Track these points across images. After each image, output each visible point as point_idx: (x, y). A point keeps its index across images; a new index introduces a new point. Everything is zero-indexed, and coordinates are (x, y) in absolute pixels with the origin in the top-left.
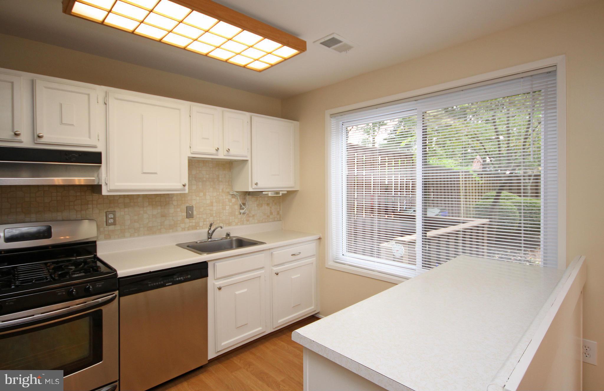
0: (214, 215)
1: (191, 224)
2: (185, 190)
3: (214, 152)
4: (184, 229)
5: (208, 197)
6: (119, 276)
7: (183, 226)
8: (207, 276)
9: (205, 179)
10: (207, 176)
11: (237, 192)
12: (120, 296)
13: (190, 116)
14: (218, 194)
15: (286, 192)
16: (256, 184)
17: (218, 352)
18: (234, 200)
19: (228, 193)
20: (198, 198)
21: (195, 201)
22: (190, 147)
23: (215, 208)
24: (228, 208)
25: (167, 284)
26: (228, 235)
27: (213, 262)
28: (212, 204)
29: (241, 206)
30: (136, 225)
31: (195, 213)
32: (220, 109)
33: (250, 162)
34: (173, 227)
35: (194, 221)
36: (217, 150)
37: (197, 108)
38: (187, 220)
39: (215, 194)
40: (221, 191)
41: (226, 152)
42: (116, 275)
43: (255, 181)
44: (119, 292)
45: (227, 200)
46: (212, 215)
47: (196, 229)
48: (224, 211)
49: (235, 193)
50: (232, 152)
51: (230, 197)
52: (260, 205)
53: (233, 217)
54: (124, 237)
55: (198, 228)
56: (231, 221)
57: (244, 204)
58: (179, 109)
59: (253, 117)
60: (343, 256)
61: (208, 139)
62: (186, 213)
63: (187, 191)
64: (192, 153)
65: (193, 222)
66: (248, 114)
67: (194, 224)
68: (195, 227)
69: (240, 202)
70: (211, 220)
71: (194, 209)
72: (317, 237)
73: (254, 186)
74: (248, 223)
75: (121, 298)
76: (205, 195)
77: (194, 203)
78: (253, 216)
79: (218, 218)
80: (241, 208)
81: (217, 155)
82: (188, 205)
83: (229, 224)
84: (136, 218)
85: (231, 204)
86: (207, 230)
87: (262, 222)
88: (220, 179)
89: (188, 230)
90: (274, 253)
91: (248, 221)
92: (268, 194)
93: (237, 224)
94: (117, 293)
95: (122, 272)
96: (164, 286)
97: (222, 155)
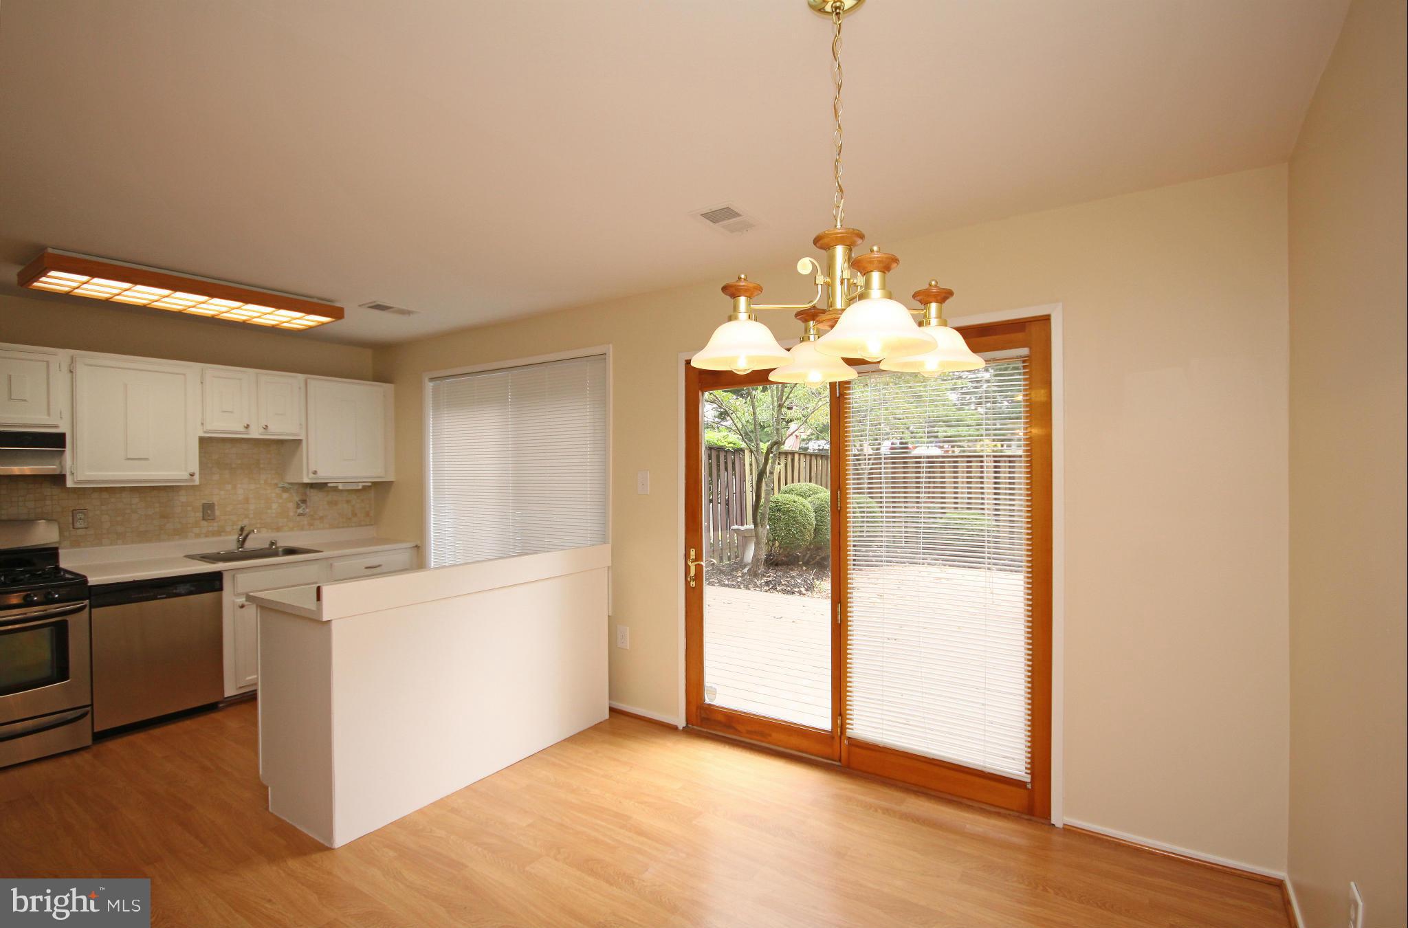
0: (251, 516)
1: (211, 529)
2: (194, 481)
3: (242, 429)
4: (198, 536)
5: (240, 491)
6: (90, 584)
7: (197, 530)
8: (221, 589)
9: (234, 466)
10: (239, 462)
11: (289, 483)
12: (91, 607)
13: (202, 383)
14: (258, 486)
15: (370, 484)
16: (315, 473)
17: (241, 687)
18: (285, 495)
19: (276, 484)
20: (222, 492)
21: (216, 496)
22: (202, 424)
23: (252, 507)
24: (275, 506)
25: (159, 597)
26: (272, 543)
27: (232, 573)
28: (247, 500)
29: (298, 504)
30: (120, 529)
31: (217, 513)
32: (252, 371)
33: (304, 443)
34: (180, 532)
35: (215, 524)
36: (247, 427)
37: (213, 372)
38: (204, 523)
39: (253, 487)
40: (262, 482)
41: (262, 430)
42: (86, 581)
43: (313, 468)
44: (90, 602)
45: (274, 495)
46: (247, 516)
47: (220, 535)
48: (269, 511)
49: (286, 485)
50: (272, 428)
51: (278, 491)
52: (332, 503)
53: (285, 520)
54: (100, 544)
55: (223, 533)
56: (281, 524)
57: (304, 501)
58: (184, 375)
59: (308, 380)
61: (231, 412)
62: (201, 514)
63: (197, 483)
64: (205, 432)
65: (214, 526)
66: (301, 377)
67: (216, 529)
68: (219, 533)
69: (297, 499)
70: (245, 522)
71: (216, 507)
72: (413, 544)
73: (311, 475)
74: (312, 527)
75: (93, 610)
76: (235, 487)
77: (215, 499)
78: (321, 518)
79: (259, 521)
80: (298, 507)
81: (248, 434)
82: (205, 501)
83: (278, 529)
84: (119, 519)
85: (280, 501)
86: (236, 537)
87: (338, 527)
88: (262, 466)
89: (206, 536)
90: (335, 564)
91: (311, 525)
92: (337, 487)
93: (292, 529)
94: (87, 602)
95: (93, 580)
96: (155, 598)
97: (255, 433)
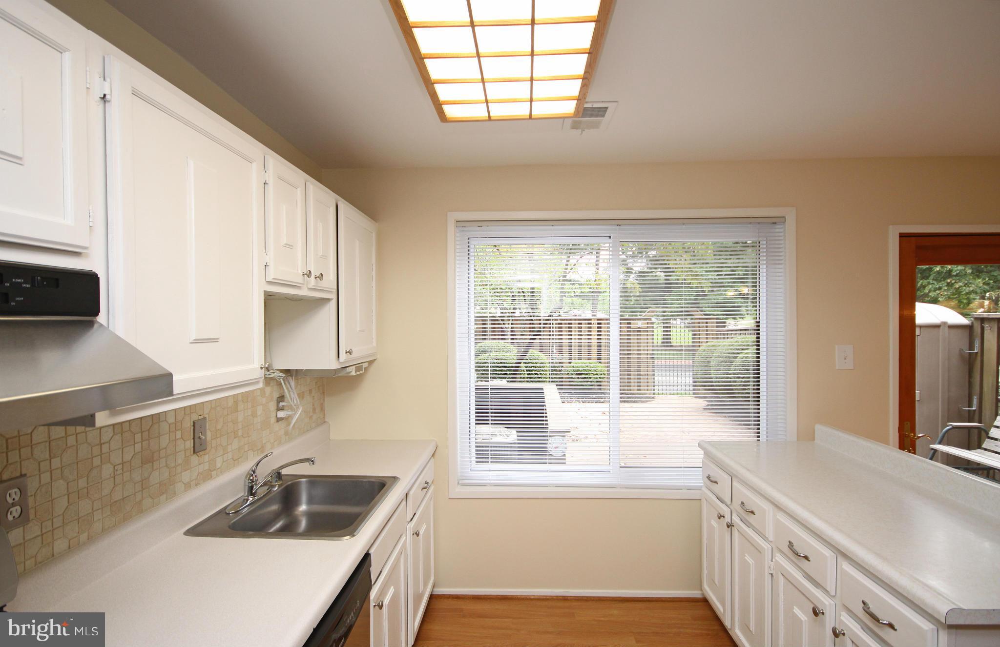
0: (239, 435)
1: (201, 468)
3: (300, 281)
4: (188, 486)
7: (186, 476)
13: (266, 184)
16: (350, 352)
18: (268, 391)
21: (208, 404)
24: (259, 411)
28: (236, 406)
29: (278, 403)
31: (209, 435)
32: (302, 175)
33: (333, 305)
34: (167, 487)
35: (207, 457)
36: (307, 274)
38: (194, 459)
43: (344, 346)
46: (236, 435)
47: (212, 477)
48: (255, 419)
52: (301, 396)
53: (268, 432)
56: (264, 441)
57: (282, 397)
59: (338, 203)
60: (471, 472)
62: (192, 441)
64: (270, 283)
65: (205, 460)
66: (333, 196)
67: (206, 466)
68: (208, 475)
69: (276, 394)
71: (207, 425)
73: (344, 357)
74: (287, 438)
77: (205, 411)
80: (279, 407)
81: (301, 288)
82: (196, 417)
83: (262, 449)
85: (264, 400)
87: (305, 432)
89: (199, 485)
91: (287, 433)
93: (273, 446)
97: (305, 288)
